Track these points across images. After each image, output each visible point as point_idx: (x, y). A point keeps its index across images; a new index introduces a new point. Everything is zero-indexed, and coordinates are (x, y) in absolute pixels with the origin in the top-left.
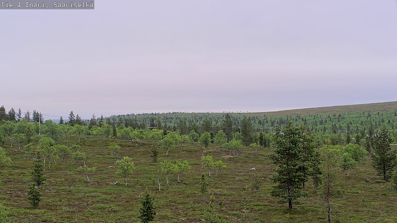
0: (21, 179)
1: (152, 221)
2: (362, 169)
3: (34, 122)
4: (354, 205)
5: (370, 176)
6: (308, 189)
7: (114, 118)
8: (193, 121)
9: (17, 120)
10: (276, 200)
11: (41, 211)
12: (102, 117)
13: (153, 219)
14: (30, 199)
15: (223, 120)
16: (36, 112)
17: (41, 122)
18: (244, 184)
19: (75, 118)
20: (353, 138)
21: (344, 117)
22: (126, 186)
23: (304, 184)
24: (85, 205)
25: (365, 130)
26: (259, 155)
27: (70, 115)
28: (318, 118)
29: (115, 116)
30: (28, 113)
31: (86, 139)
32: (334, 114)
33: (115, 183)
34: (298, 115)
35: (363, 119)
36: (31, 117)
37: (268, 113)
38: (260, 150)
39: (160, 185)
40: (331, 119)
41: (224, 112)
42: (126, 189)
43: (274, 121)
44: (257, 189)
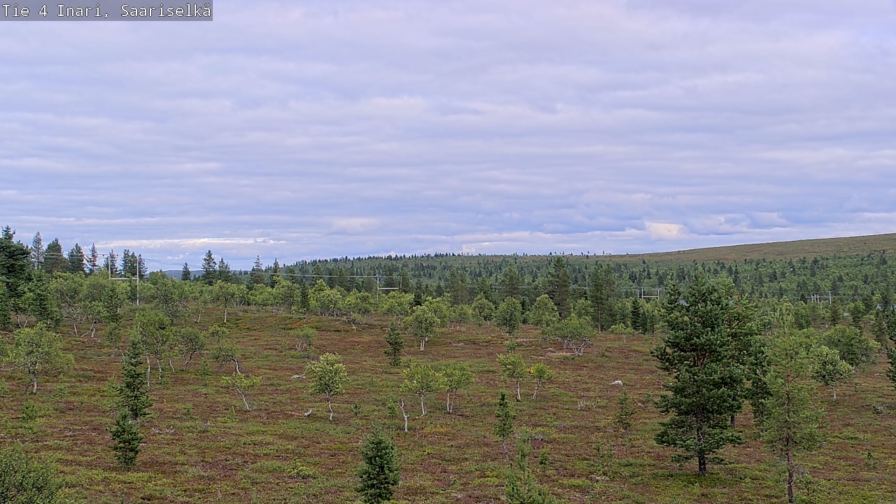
0: (96, 403)
1: (389, 499)
2: (867, 385)
3: (125, 276)
4: (850, 465)
5: (884, 400)
6: (742, 429)
7: (302, 267)
8: (480, 275)
9: (88, 272)
10: (670, 452)
11: (140, 474)
12: (276, 264)
13: (391, 494)
14: (117, 448)
15: (549, 272)
16: (131, 255)
17: (141, 276)
18: (597, 417)
19: (217, 267)
20: (845, 314)
21: (825, 264)
22: (330, 420)
23: (733, 418)
24: (238, 464)
25: (873, 294)
26: (631, 351)
27: (205, 260)
28: (765, 266)
29: (306, 262)
30: (112, 256)
31: (241, 314)
32: (802, 258)
33: (306, 414)
34: (721, 262)
35: (867, 270)
36: (119, 264)
37: (650, 255)
38: (634, 340)
39: (406, 419)
40: (794, 270)
41: (551, 254)
42: (329, 428)
43: (665, 275)
44: (625, 429)
